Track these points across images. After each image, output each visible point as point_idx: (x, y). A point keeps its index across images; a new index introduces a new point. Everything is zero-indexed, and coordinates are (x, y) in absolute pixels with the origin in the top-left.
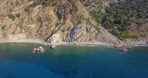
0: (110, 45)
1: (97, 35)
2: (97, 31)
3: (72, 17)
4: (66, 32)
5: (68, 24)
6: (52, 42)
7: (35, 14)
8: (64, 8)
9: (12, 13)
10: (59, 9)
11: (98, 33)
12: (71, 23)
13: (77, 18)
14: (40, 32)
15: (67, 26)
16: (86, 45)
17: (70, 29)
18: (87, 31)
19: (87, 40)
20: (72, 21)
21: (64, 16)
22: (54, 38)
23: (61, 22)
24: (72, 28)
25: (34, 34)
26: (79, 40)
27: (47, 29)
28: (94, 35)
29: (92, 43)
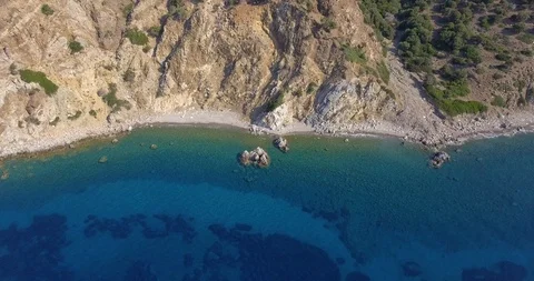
0: (412, 134)
1: (382, 104)
2: (383, 94)
3: (319, 48)
4: (305, 97)
5: (310, 73)
6: (274, 127)
7: (209, 34)
8: (294, 17)
9: (133, 23)
10: (280, 19)
11: (387, 99)
12: (316, 70)
13: (332, 51)
14: (230, 90)
15: (307, 78)
16: (356, 132)
17: (316, 89)
18: (359, 92)
19: (356, 118)
20: (318, 61)
21: (298, 46)
22: (277, 117)
23: (286, 62)
24: (320, 83)
25: (215, 95)
26: (338, 119)
27: (248, 82)
28: (375, 103)
29: (369, 128)
